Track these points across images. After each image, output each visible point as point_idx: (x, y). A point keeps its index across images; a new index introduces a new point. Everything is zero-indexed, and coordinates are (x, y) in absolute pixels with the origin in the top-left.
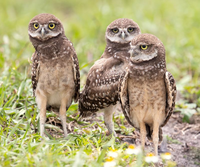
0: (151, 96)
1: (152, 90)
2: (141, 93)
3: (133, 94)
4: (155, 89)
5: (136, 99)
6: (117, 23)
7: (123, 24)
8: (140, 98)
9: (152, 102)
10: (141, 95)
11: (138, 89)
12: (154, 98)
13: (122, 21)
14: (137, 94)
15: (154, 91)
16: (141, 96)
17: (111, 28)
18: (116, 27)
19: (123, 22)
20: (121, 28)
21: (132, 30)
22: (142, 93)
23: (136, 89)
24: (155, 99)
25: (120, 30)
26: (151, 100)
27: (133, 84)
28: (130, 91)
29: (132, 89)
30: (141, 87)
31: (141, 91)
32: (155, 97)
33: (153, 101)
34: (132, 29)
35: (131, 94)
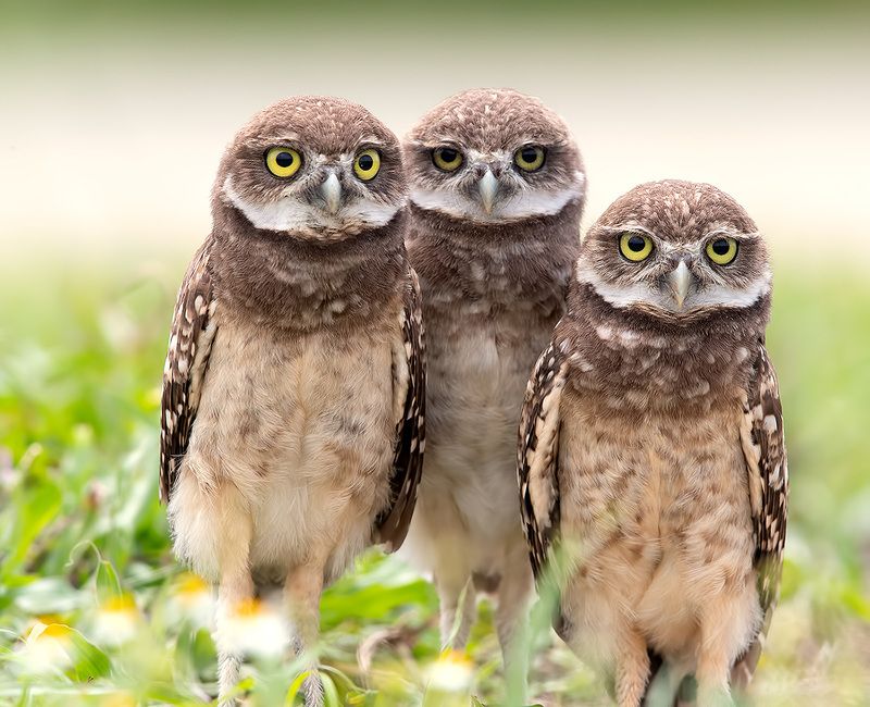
0: (675, 492)
1: (680, 455)
2: (632, 472)
3: (586, 480)
4: (695, 454)
5: (602, 507)
6: (462, 118)
7: (490, 128)
8: (626, 499)
9: (677, 525)
10: (633, 482)
11: (616, 447)
12: (686, 502)
13: (487, 110)
14: (611, 476)
15: (692, 460)
16: (631, 488)
17: (427, 145)
18: (453, 143)
19: (490, 116)
20: (477, 147)
21: (538, 161)
22: (639, 469)
23: (608, 448)
24: (694, 510)
25: (474, 156)
26: (675, 515)
27: (591, 422)
28: (571, 463)
29: (584, 450)
30: (632, 437)
31: (633, 461)
32: (697, 498)
33: (682, 520)
34: (540, 153)
35: (577, 480)
